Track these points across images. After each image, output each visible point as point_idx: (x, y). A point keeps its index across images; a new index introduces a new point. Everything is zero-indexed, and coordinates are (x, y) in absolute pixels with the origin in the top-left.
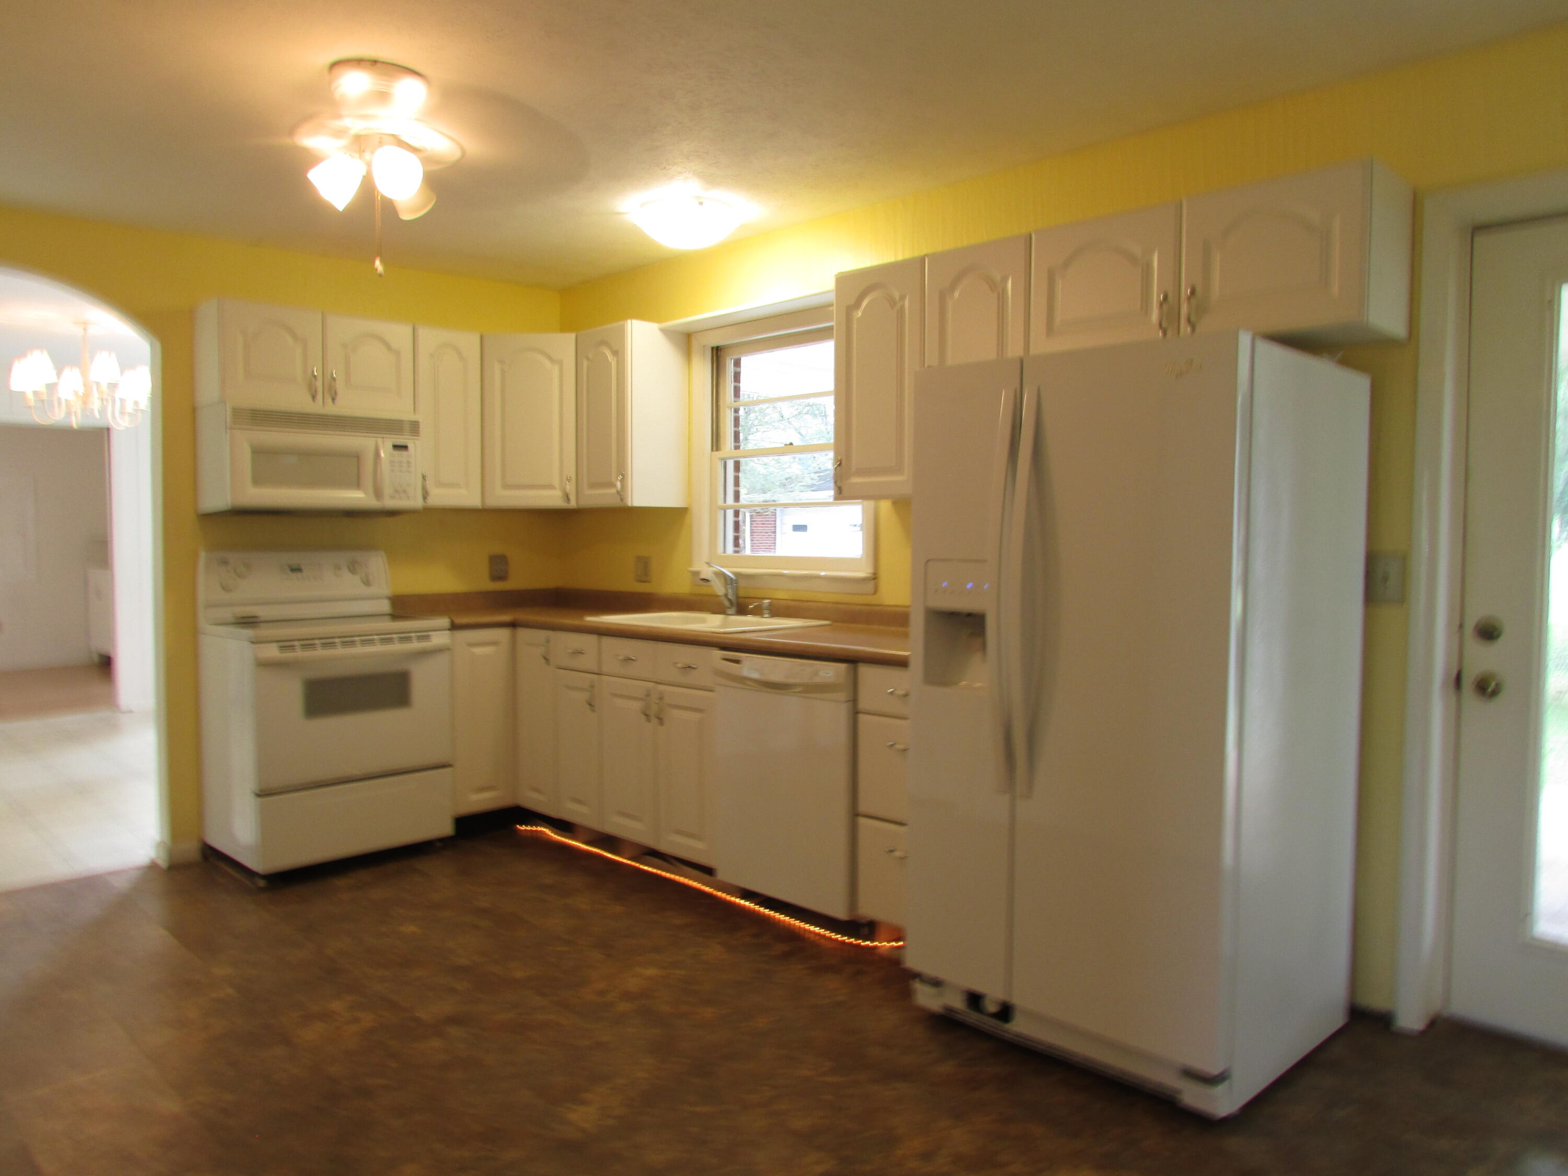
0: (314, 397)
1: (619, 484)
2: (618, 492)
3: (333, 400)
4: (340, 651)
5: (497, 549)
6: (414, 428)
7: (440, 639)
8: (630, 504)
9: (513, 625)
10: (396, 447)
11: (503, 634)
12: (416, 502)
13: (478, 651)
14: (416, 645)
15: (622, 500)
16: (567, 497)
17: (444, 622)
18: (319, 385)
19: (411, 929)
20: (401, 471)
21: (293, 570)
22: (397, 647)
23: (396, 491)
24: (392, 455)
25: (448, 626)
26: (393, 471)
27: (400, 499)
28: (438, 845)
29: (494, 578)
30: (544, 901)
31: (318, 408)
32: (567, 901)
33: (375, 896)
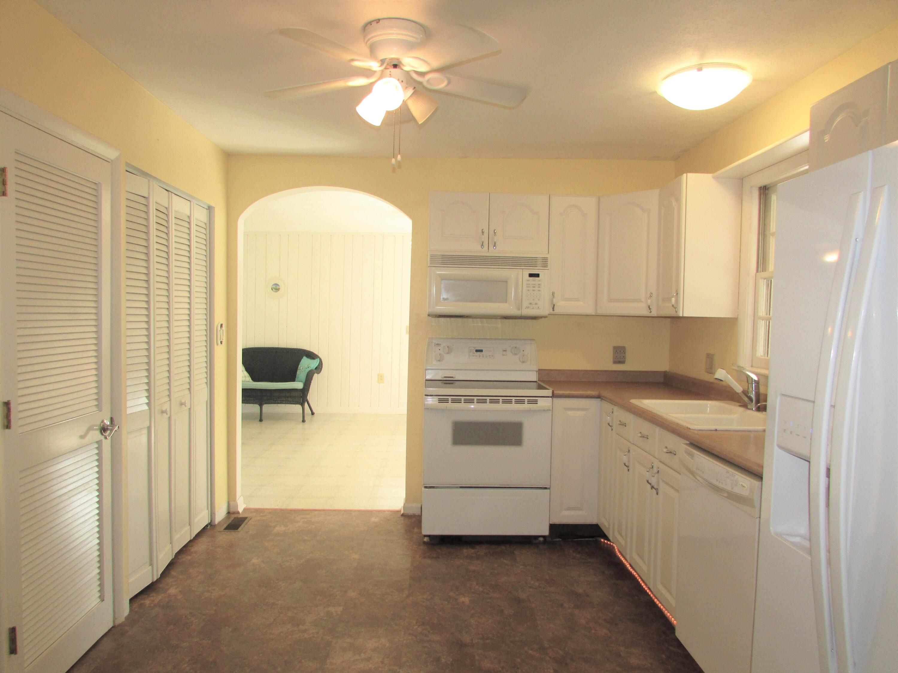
0: (482, 246)
1: (673, 300)
2: (674, 307)
3: (494, 247)
5: (619, 343)
6: (545, 262)
7: (545, 404)
8: (681, 315)
9: (599, 398)
10: (531, 275)
12: (544, 309)
13: (572, 413)
14: (526, 406)
15: (676, 312)
16: (649, 308)
17: (549, 392)
18: (485, 238)
19: (466, 600)
20: (534, 290)
21: (477, 351)
22: (514, 406)
23: (531, 304)
24: (528, 280)
25: (551, 395)
26: (528, 290)
27: (533, 308)
28: (541, 539)
29: (615, 362)
30: (562, 605)
31: (484, 252)
32: (576, 611)
33: (472, 568)
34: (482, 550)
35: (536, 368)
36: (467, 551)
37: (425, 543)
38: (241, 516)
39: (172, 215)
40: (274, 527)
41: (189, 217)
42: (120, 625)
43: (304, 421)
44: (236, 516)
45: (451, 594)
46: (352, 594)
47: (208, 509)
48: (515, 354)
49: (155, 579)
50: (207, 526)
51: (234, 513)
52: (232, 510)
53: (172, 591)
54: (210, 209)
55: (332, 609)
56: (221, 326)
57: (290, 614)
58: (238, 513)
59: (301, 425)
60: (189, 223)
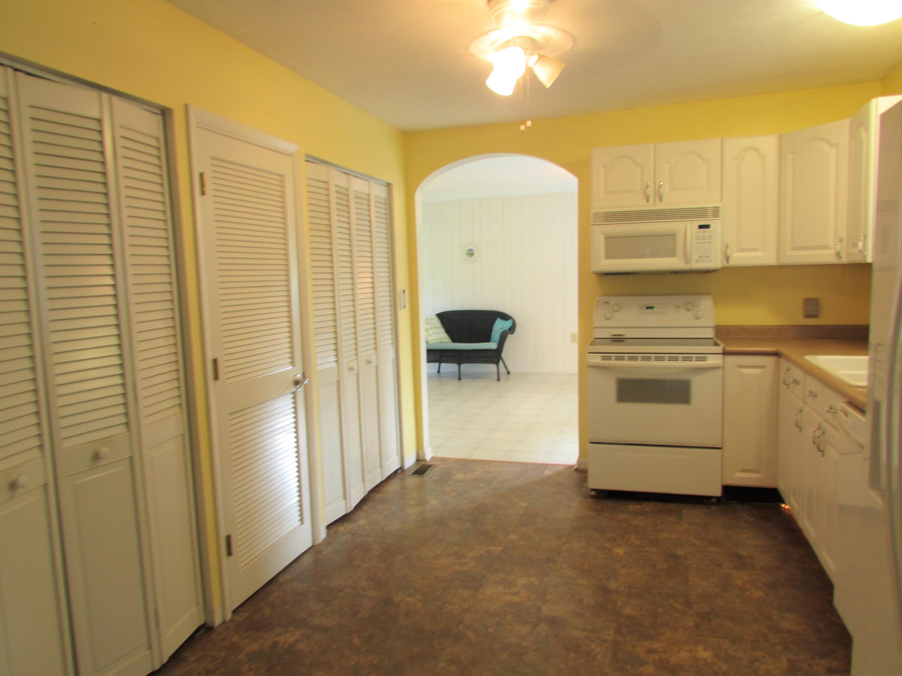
0: (648, 200)
1: (860, 244)
2: (860, 251)
3: (661, 200)
4: (639, 363)
5: (812, 294)
6: (716, 212)
7: (714, 361)
8: (868, 261)
9: (776, 354)
10: (701, 227)
11: (769, 361)
12: (716, 263)
13: (746, 371)
14: (694, 363)
15: (864, 258)
16: (838, 255)
17: (719, 349)
18: (650, 192)
19: (620, 551)
20: (704, 243)
21: (648, 308)
22: (680, 363)
23: (701, 257)
24: (698, 233)
25: (721, 352)
26: (698, 243)
27: (703, 262)
28: (714, 500)
29: (807, 316)
30: (720, 565)
31: (650, 207)
32: (734, 572)
33: (635, 522)
34: (648, 506)
35: (713, 324)
36: (633, 507)
37: (592, 497)
38: (428, 463)
39: (352, 195)
40: (456, 474)
41: (368, 195)
42: (319, 545)
43: (499, 380)
44: (423, 463)
45: (607, 545)
46: (513, 537)
47: (398, 455)
48: (689, 310)
49: (349, 511)
50: (397, 470)
51: (422, 461)
52: (421, 458)
53: (362, 522)
54: (389, 186)
55: (492, 548)
56: (404, 292)
57: (455, 549)
58: (425, 460)
59: (496, 384)
60: (369, 200)
